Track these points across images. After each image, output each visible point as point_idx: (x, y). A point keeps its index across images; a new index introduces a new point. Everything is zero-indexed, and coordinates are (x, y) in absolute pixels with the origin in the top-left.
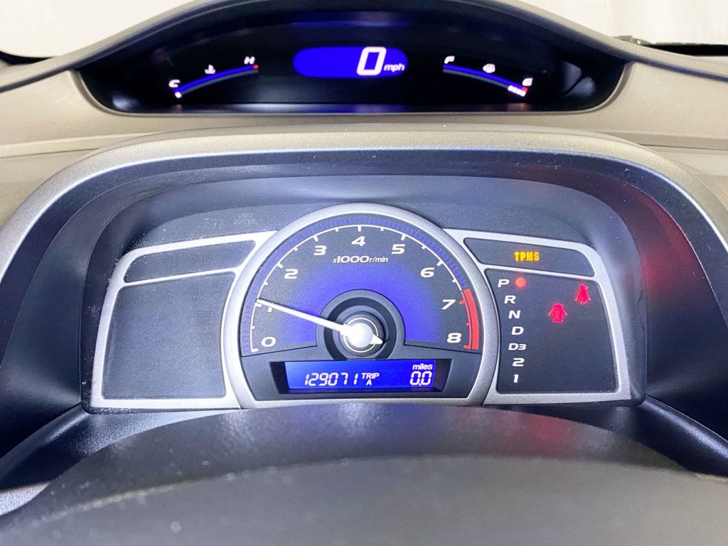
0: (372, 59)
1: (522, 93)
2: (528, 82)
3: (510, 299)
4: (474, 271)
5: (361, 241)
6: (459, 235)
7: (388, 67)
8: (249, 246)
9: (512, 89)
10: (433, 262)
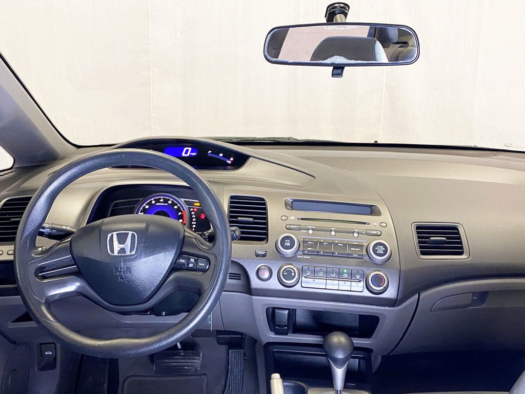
0: (187, 151)
1: (230, 162)
2: (232, 159)
3: (194, 216)
4: (186, 207)
5: (162, 200)
6: (183, 200)
7: (191, 154)
8: (139, 200)
9: (228, 161)
10: (177, 205)
